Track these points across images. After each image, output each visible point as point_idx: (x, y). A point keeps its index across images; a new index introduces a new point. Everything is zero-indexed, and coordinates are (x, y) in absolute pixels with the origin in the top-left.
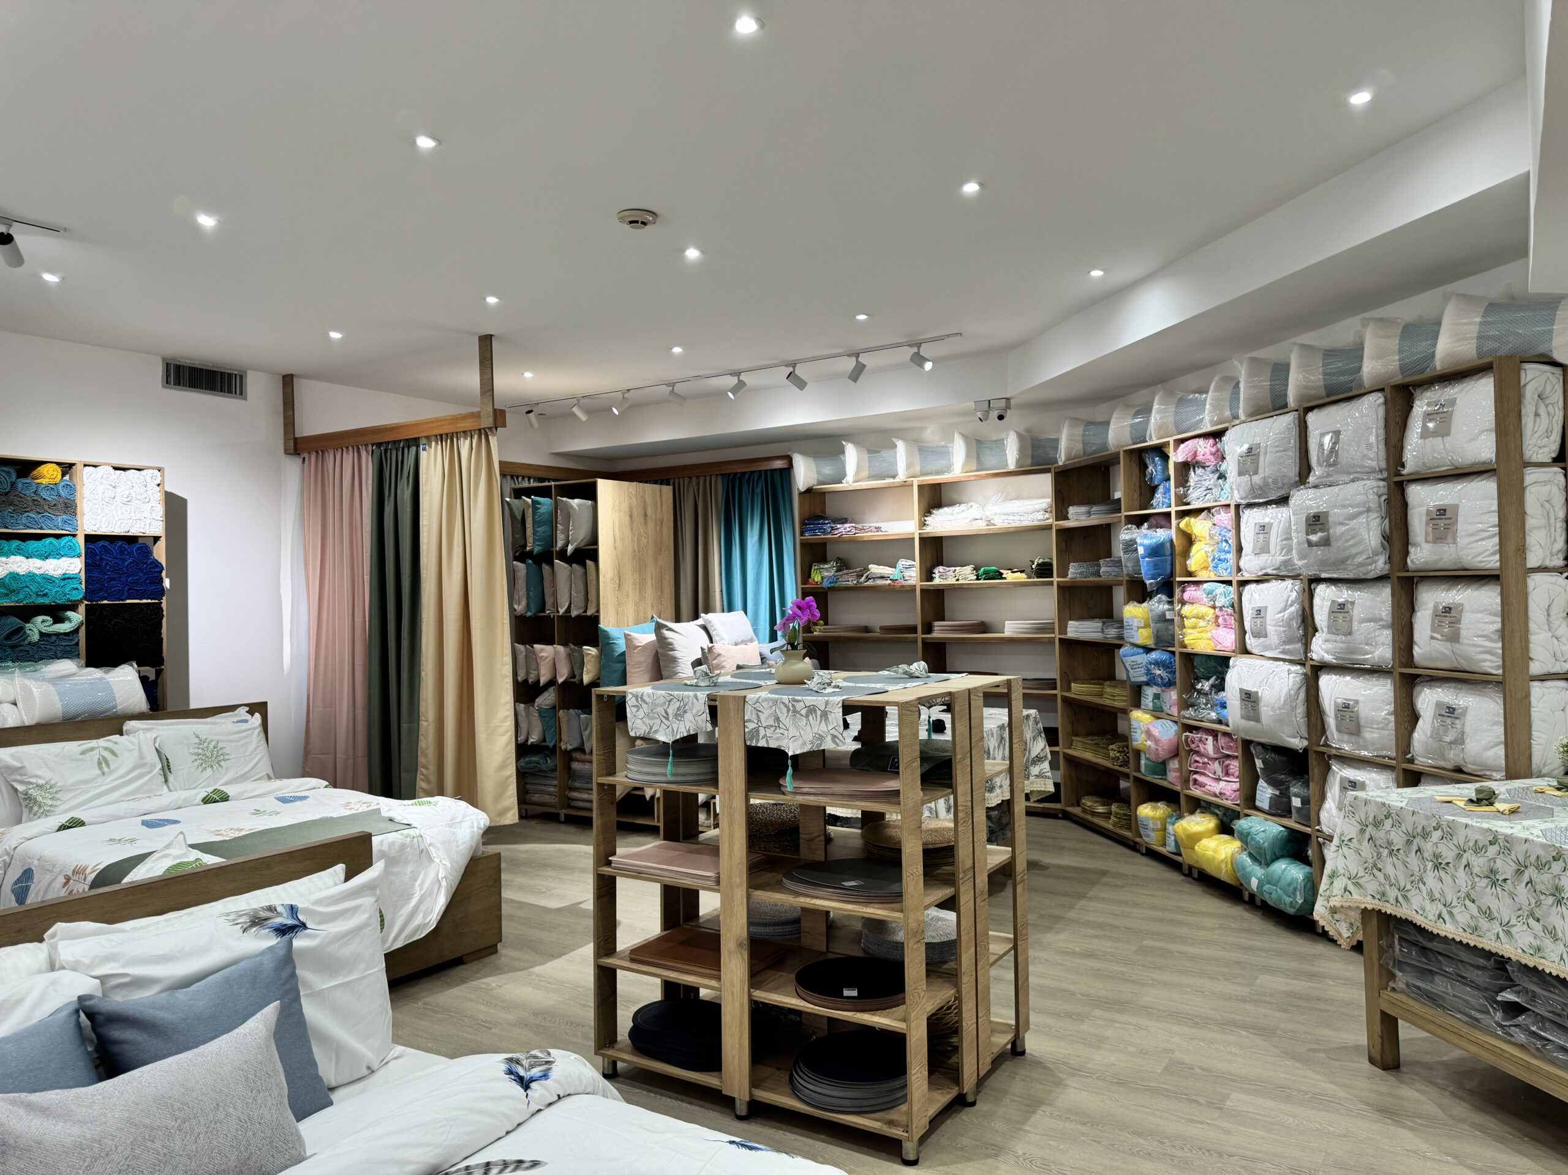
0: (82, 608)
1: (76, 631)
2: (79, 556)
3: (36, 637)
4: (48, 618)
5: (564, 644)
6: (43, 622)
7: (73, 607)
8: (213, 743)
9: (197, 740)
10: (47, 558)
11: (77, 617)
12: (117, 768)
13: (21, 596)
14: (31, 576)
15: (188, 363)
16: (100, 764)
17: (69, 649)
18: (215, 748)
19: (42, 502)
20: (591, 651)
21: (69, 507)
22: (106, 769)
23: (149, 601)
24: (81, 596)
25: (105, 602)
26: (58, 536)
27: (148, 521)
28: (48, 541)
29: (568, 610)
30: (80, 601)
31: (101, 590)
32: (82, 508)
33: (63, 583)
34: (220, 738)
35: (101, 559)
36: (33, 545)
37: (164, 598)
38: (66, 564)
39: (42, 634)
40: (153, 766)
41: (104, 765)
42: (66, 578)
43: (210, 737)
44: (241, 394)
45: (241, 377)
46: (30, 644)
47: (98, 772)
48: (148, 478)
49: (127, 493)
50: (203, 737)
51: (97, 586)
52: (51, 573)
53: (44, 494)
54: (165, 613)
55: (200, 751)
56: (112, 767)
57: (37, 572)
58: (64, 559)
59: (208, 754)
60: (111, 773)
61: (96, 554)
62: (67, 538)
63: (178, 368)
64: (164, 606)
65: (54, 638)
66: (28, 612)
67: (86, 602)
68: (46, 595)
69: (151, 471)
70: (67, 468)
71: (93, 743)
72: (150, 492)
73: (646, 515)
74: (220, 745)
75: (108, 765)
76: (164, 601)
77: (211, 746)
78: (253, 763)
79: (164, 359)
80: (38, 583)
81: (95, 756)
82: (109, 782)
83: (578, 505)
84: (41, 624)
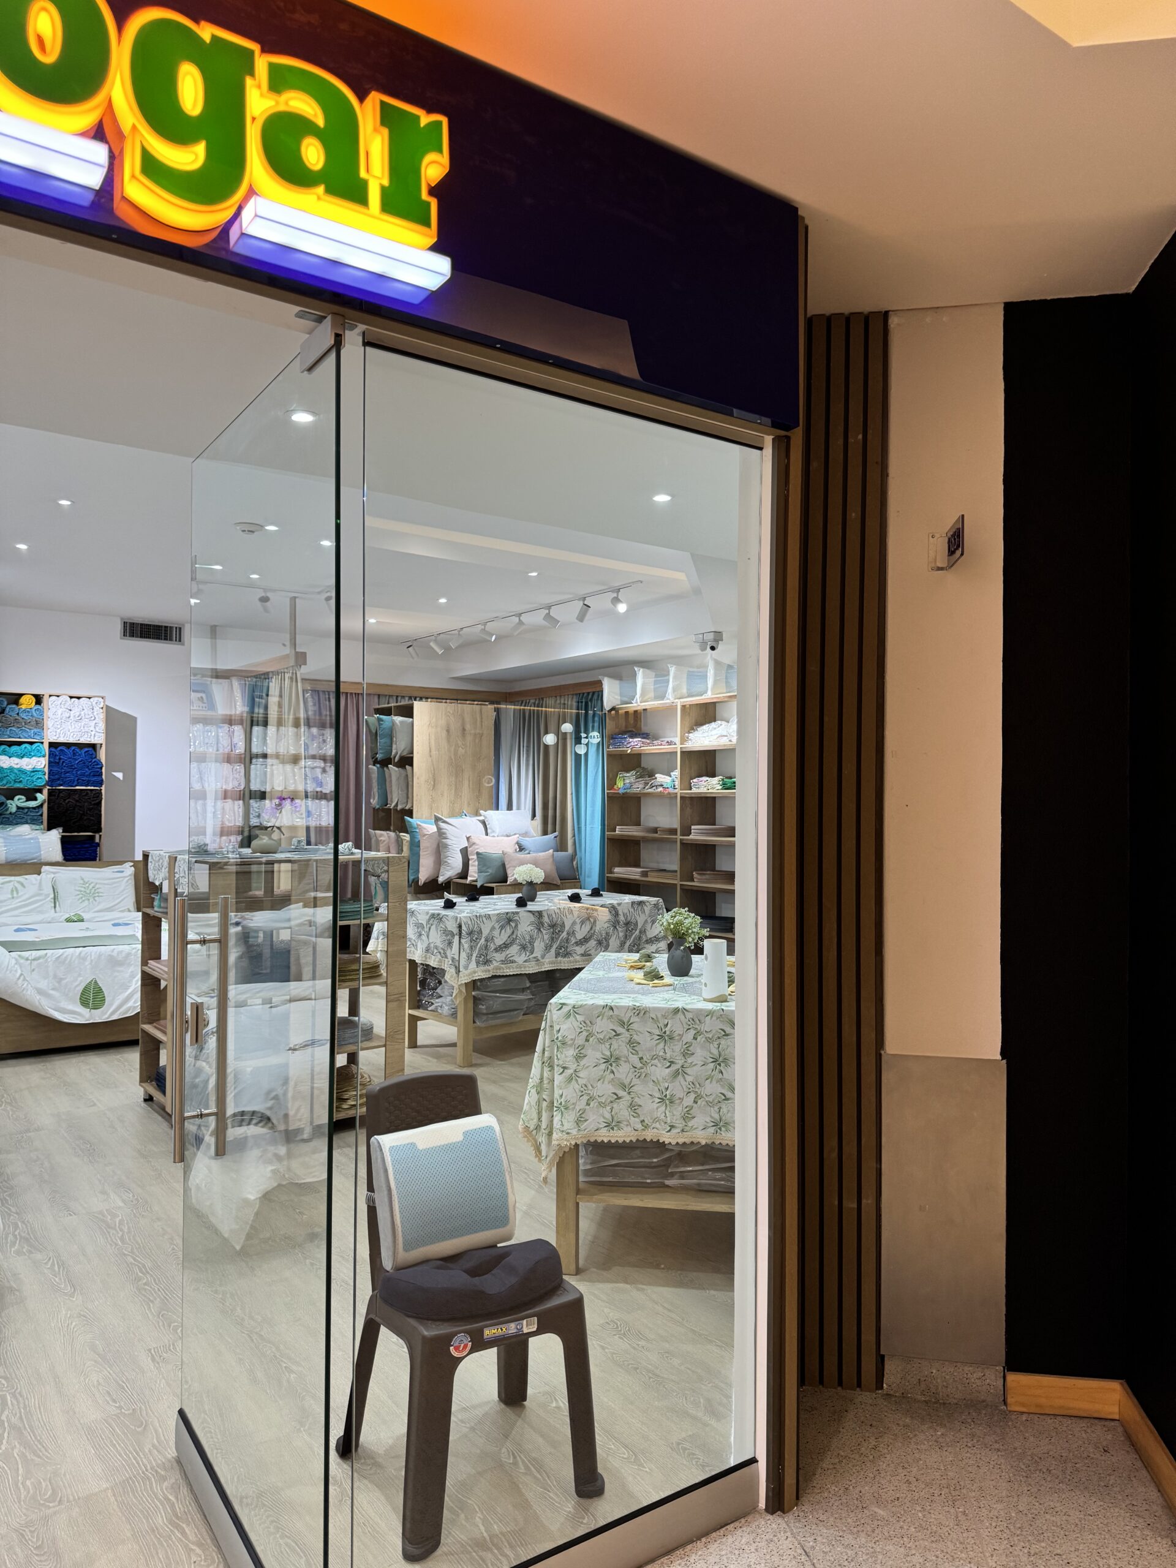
0: (45, 791)
1: (41, 806)
2: (44, 756)
3: (14, 810)
4: (23, 797)
5: (394, 831)
6: (19, 799)
7: (40, 791)
8: (93, 885)
9: (82, 882)
10: (22, 757)
11: (41, 797)
12: (22, 895)
13: (4, 782)
14: (11, 769)
15: (140, 621)
16: (12, 891)
17: (36, 818)
18: (93, 887)
19: (21, 720)
20: (406, 837)
21: (39, 724)
22: (15, 895)
23: (92, 788)
24: (43, 784)
25: (61, 787)
26: (31, 743)
27: (93, 733)
28: (24, 746)
29: (397, 805)
30: (44, 786)
31: (58, 779)
32: (47, 724)
33: (33, 774)
34: (99, 881)
35: (60, 759)
36: (14, 748)
37: (103, 786)
38: (35, 761)
39: (18, 808)
40: (48, 896)
41: (15, 893)
42: (34, 771)
43: (93, 880)
44: (180, 641)
45: (180, 629)
46: (11, 813)
47: (10, 896)
48: (94, 703)
49: (78, 714)
50: (86, 880)
51: (57, 777)
52: (25, 767)
53: (23, 715)
54: (103, 797)
55: (83, 889)
56: (20, 894)
57: (15, 766)
58: (34, 758)
59: (88, 892)
60: (17, 898)
61: (56, 755)
62: (36, 745)
63: (132, 625)
64: (103, 791)
65: (26, 810)
66: (11, 794)
67: (48, 787)
68: (21, 782)
69: (96, 699)
70: (39, 699)
71: (12, 878)
72: (95, 713)
73: (464, 730)
74: (97, 886)
75: (17, 893)
76: (103, 788)
77: (91, 887)
78: (120, 899)
79: (122, 619)
80: (16, 774)
81: (11, 886)
82: (15, 903)
83: (401, 722)
84: (20, 801)
